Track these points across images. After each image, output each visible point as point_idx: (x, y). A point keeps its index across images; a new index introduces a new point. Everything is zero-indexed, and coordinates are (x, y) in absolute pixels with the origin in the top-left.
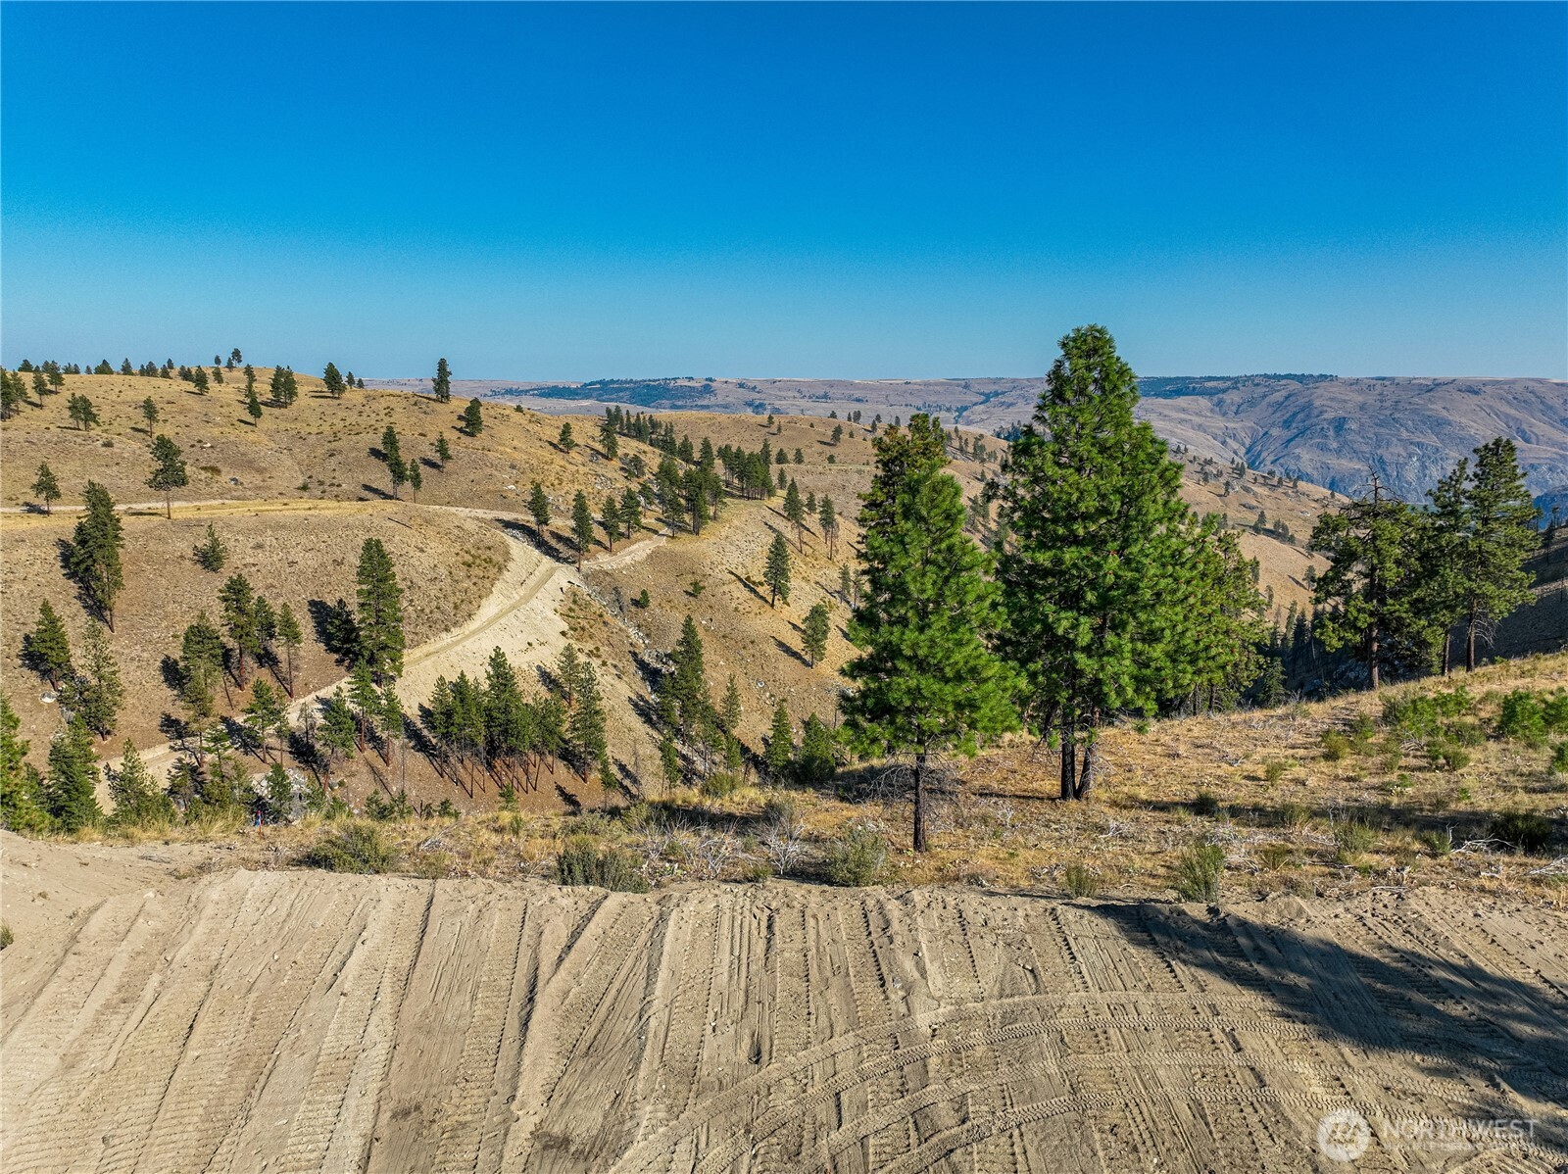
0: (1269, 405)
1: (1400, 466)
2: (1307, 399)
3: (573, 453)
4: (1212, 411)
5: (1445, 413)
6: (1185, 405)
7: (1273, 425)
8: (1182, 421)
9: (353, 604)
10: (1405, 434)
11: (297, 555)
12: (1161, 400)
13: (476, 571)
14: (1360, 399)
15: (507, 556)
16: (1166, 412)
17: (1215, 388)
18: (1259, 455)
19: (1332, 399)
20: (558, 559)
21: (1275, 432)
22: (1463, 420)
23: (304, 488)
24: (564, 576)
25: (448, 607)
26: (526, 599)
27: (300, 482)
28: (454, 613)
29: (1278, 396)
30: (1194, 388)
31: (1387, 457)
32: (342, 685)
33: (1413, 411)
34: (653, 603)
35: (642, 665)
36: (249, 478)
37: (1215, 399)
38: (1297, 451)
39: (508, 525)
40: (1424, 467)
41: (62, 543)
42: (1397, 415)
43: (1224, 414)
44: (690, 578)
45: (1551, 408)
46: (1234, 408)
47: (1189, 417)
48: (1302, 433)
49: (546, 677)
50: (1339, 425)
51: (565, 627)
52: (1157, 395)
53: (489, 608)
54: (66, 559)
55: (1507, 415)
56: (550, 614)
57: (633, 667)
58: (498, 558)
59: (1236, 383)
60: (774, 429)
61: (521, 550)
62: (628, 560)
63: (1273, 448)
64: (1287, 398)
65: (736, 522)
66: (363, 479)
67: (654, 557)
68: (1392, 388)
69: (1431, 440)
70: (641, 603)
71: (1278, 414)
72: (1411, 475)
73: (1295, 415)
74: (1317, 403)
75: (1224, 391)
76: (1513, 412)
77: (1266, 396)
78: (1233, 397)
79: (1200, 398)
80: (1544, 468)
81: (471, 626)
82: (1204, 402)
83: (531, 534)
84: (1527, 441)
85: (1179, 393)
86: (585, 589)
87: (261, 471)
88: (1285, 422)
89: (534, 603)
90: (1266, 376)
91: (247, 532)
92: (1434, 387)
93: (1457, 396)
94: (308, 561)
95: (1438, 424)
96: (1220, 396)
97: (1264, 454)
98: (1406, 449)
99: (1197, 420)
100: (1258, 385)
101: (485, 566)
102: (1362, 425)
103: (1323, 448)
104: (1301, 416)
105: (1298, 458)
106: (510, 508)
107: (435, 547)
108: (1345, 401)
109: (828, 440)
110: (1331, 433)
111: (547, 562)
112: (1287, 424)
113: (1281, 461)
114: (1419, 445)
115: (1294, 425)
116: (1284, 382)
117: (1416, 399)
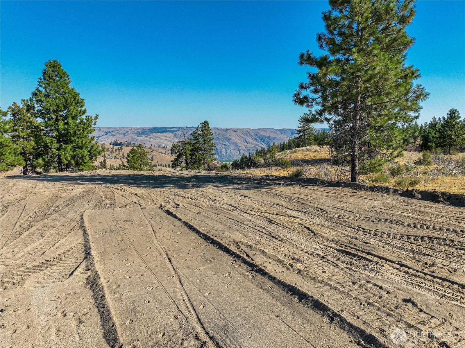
1: (221, 150)
4: (173, 137)
5: (229, 137)
6: (166, 135)
8: (166, 140)
10: (221, 142)
12: (159, 134)
16: (161, 137)
17: (174, 130)
22: (234, 138)
30: (168, 130)
31: (218, 148)
33: (223, 136)
37: (174, 133)
40: (226, 150)
42: (219, 137)
43: (177, 138)
45: (251, 135)
46: (179, 136)
47: (167, 138)
52: (158, 132)
55: (243, 137)
59: (179, 129)
68: (217, 130)
69: (227, 144)
72: (223, 153)
75: (176, 131)
76: (244, 136)
77: (187, 133)
78: (179, 133)
79: (170, 133)
80: (252, 150)
82: (171, 134)
84: (247, 143)
85: (164, 132)
90: (187, 127)
92: (226, 130)
93: (232, 132)
95: (228, 140)
96: (175, 132)
98: (222, 146)
99: (169, 139)
100: (185, 129)
114: (225, 145)
116: (191, 129)
117: (223, 133)
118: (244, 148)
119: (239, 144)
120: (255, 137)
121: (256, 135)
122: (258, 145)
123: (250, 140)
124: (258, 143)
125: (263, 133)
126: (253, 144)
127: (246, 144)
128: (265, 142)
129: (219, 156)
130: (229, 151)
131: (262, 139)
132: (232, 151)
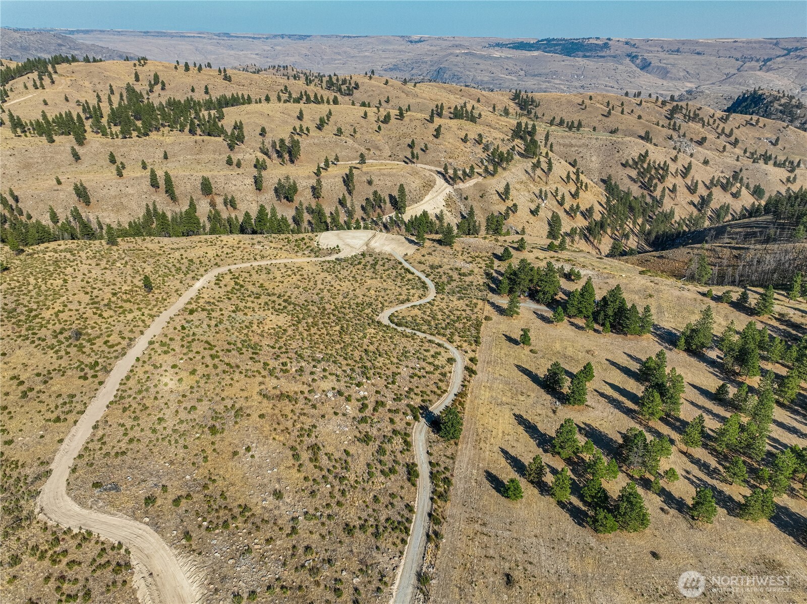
3: (468, 143)
9: (397, 197)
11: (387, 182)
13: (426, 188)
15: (435, 184)
20: (449, 184)
23: (390, 156)
24: (449, 189)
25: (417, 197)
26: (437, 196)
27: (390, 154)
28: (417, 200)
32: (393, 214)
34: (469, 199)
35: (462, 215)
36: (377, 153)
39: (439, 173)
41: (343, 177)
44: (483, 192)
49: (437, 216)
51: (445, 204)
53: (427, 198)
54: (344, 181)
56: (442, 200)
57: (459, 215)
58: (432, 184)
60: (583, 107)
61: (440, 181)
62: (468, 185)
65: (513, 170)
66: (405, 154)
67: (475, 185)
70: (466, 199)
81: (422, 202)
83: (444, 176)
86: (454, 193)
87: (380, 150)
89: (439, 197)
91: (377, 176)
94: (389, 184)
101: (428, 185)
106: (440, 166)
107: (417, 181)
109: (606, 114)
111: (446, 184)
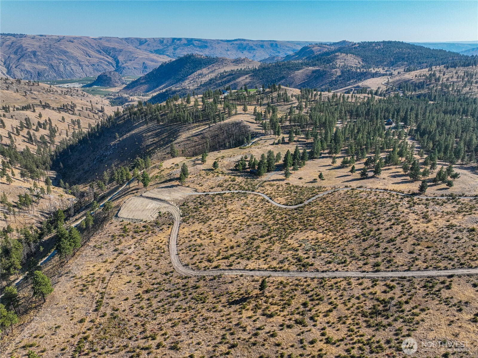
0: (7, 46)
1: (58, 67)
2: (19, 44)
5: (65, 49)
7: (10, 53)
10: (56, 56)
14: (38, 44)
18: (9, 65)
19: (29, 44)
21: (12, 56)
22: (71, 51)
29: (9, 43)
31: (53, 64)
33: (56, 48)
38: (23, 63)
40: (65, 67)
42: (52, 50)
45: (93, 47)
48: (22, 56)
50: (34, 53)
55: (83, 49)
63: (13, 62)
64: (12, 43)
68: (47, 40)
69: (64, 58)
71: (11, 50)
72: (62, 69)
73: (17, 50)
74: (24, 46)
76: (84, 48)
80: (96, 65)
84: (90, 57)
88: (15, 52)
92: (59, 40)
93: (68, 43)
95: (65, 53)
97: (11, 65)
98: (58, 61)
102: (42, 53)
103: (31, 62)
104: (20, 50)
105: (24, 66)
108: (33, 45)
110: (32, 56)
112: (15, 53)
113: (18, 67)
114: (61, 59)
115: (18, 54)
116: (8, 37)
117: (56, 44)
118: (87, 63)
119: (79, 59)
120: (98, 49)
121: (99, 46)
122: (103, 58)
123: (92, 53)
124: (103, 57)
125: (107, 44)
126: (97, 58)
127: (88, 58)
128: (111, 54)
129: (56, 74)
130: (68, 68)
131: (107, 51)
132: (73, 67)
